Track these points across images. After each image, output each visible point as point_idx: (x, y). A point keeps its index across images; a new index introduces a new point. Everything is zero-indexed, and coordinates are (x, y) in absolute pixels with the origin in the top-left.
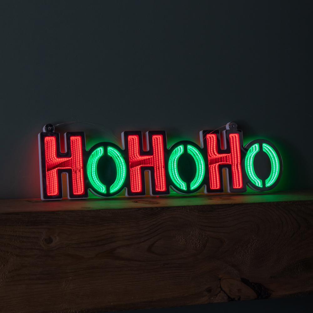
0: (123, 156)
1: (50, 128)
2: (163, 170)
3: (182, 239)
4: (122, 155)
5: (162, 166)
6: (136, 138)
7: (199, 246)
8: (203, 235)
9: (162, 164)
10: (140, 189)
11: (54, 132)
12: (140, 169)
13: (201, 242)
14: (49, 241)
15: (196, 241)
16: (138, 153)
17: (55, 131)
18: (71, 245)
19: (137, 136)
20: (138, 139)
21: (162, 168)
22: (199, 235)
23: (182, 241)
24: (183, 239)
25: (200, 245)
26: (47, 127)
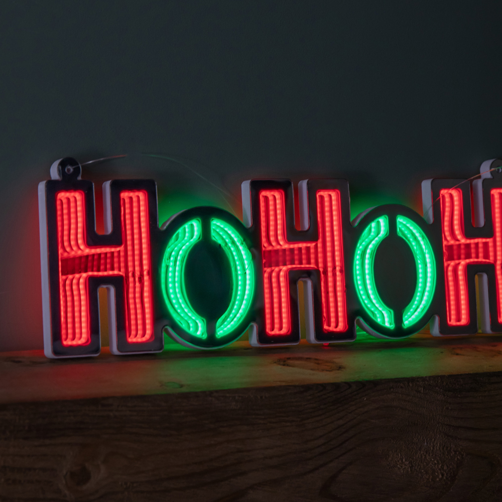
0: (247, 244)
1: (70, 169)
3: (402, 461)
4: (245, 240)
5: (338, 268)
7: (440, 476)
8: (451, 448)
9: (338, 263)
10: (285, 326)
11: (79, 178)
13: (445, 468)
14: (81, 476)
15: (435, 464)
17: (82, 177)
18: (135, 485)
21: (338, 273)
22: (443, 449)
23: (401, 467)
24: (406, 461)
25: (443, 475)
26: (63, 165)
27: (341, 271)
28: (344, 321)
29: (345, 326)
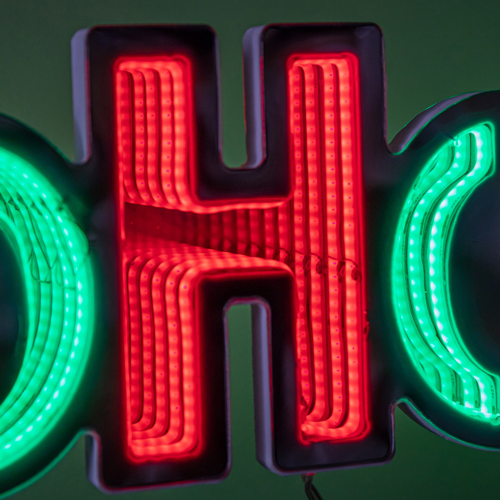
0: (73, 211)
2: (350, 294)
4: (66, 199)
5: (349, 266)
6: (177, 73)
9: (349, 253)
10: (188, 428)
12: (191, 295)
16: (187, 179)
19: (176, 60)
20: (184, 80)
21: (349, 280)
27: (355, 275)
28: (361, 410)
29: (362, 423)
